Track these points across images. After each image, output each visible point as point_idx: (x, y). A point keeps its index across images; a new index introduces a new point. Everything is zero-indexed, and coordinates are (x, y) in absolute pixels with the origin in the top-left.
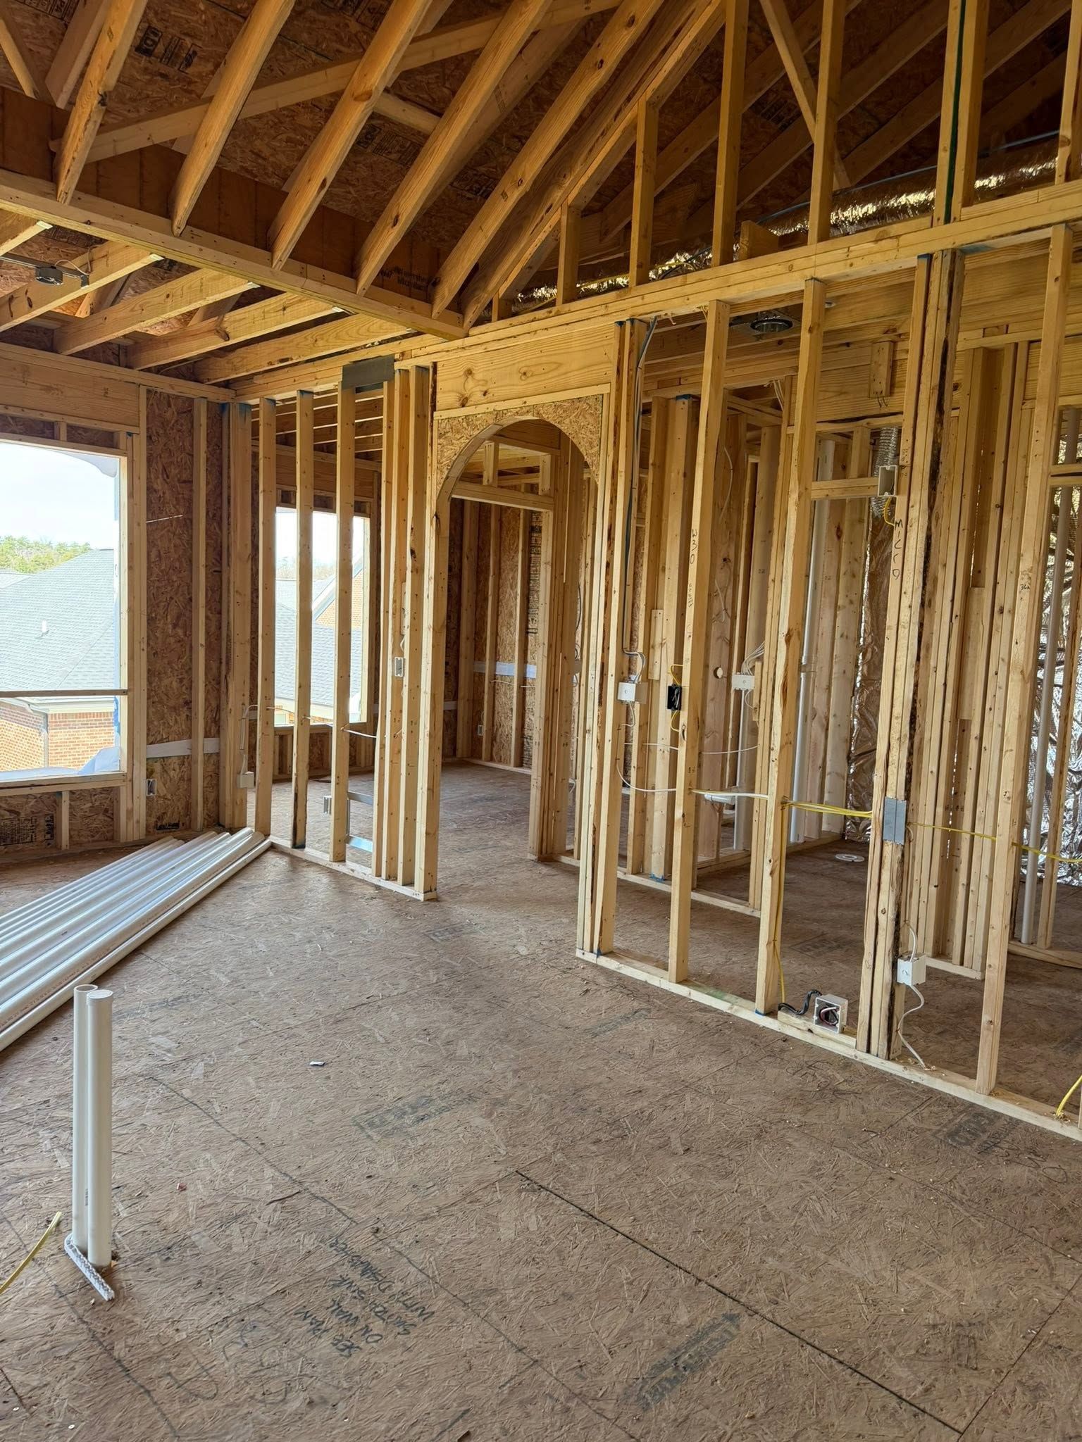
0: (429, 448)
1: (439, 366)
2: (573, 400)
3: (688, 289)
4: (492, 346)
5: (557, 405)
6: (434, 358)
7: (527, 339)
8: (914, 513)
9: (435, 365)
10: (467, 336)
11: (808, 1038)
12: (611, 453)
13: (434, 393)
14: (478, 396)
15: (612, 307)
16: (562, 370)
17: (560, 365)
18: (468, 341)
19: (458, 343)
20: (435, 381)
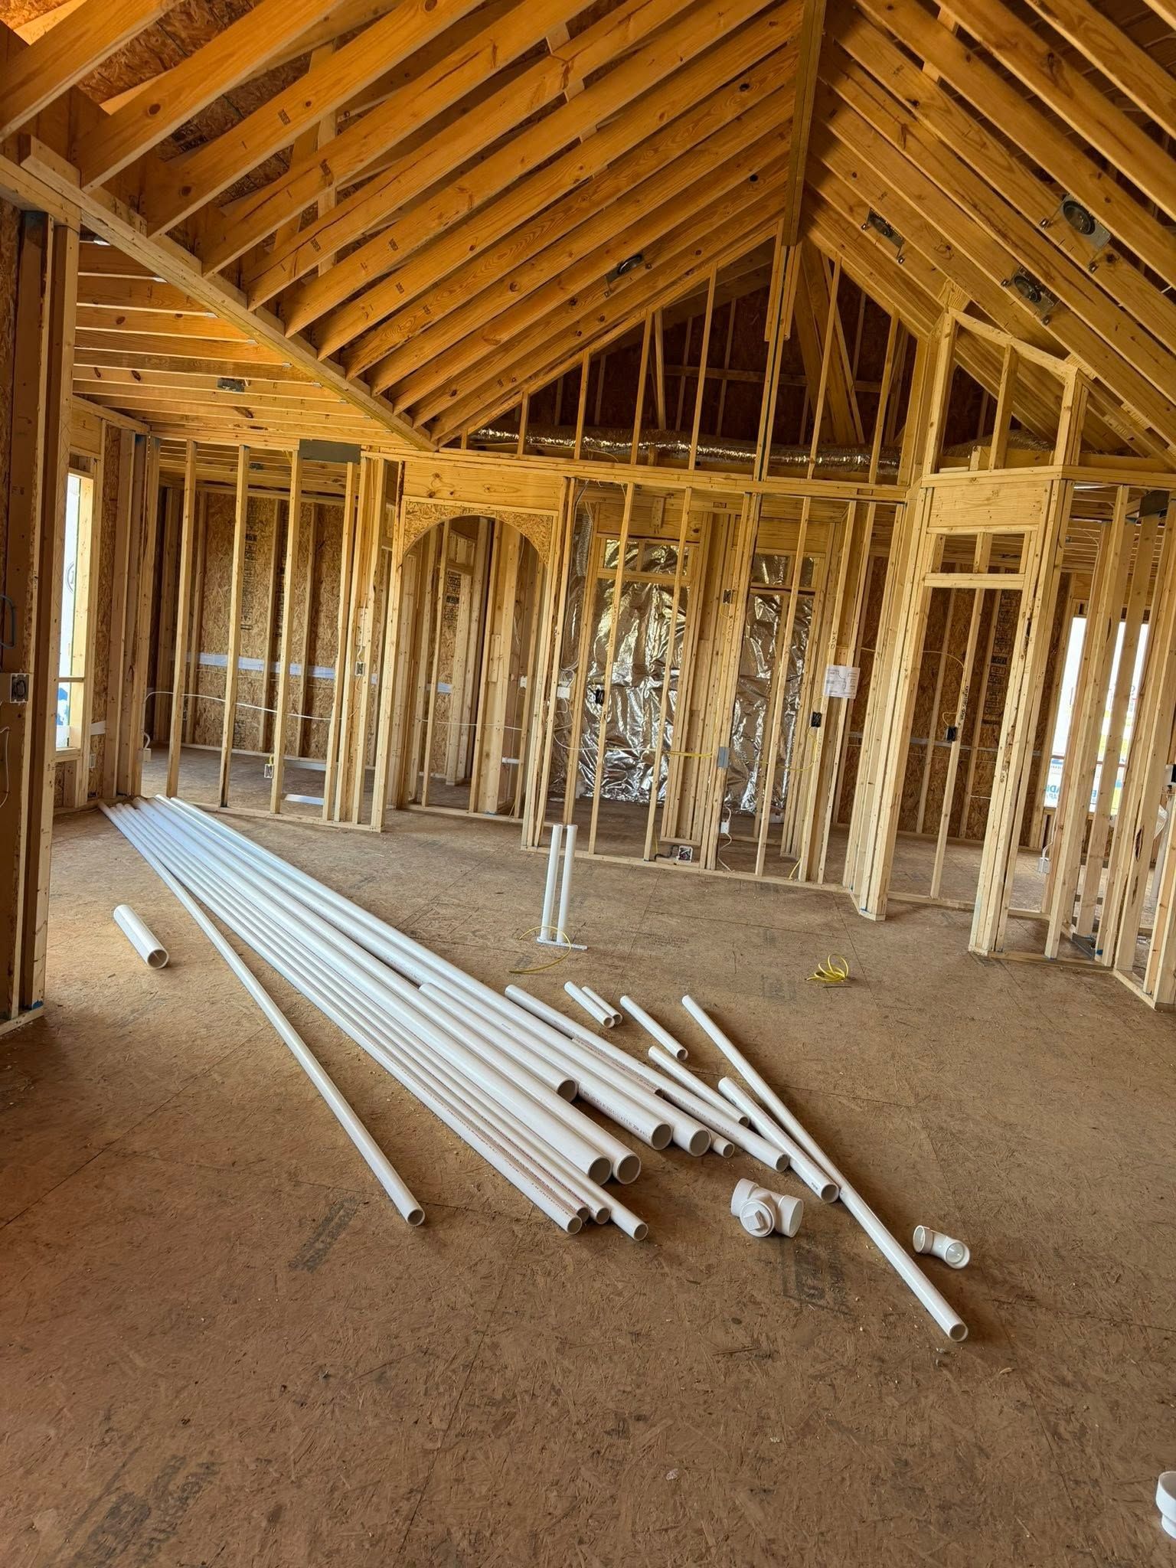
0: (396, 520)
1: (407, 465)
2: (530, 515)
3: (614, 471)
4: (459, 464)
5: (517, 516)
6: (404, 458)
7: (492, 467)
8: (738, 613)
9: (404, 464)
10: (438, 451)
11: (674, 868)
12: (558, 552)
13: (402, 482)
14: (446, 494)
15: (560, 467)
16: (519, 494)
17: (518, 490)
18: (437, 455)
19: (430, 454)
20: (403, 474)
